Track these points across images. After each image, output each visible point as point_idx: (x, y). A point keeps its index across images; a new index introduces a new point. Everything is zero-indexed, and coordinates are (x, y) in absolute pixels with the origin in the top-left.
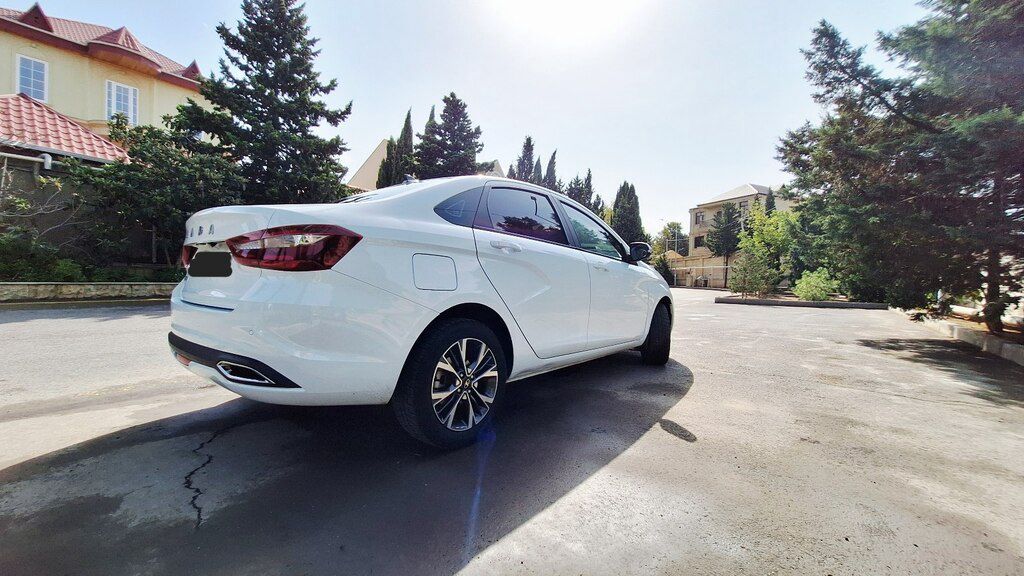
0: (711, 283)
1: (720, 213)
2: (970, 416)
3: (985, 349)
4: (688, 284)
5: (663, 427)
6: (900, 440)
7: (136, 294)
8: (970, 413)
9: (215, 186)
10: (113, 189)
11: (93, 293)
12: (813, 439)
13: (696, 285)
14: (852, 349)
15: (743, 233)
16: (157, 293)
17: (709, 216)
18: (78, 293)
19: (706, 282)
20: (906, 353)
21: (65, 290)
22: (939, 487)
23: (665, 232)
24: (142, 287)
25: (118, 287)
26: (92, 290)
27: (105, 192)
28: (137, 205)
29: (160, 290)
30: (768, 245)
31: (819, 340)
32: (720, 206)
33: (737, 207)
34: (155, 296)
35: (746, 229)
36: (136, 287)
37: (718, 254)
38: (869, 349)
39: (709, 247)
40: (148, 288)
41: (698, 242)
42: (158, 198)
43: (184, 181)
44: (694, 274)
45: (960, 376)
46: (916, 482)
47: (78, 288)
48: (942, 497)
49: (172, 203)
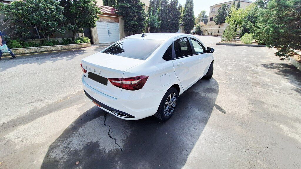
0: (213, 34)
1: (220, 8)
2: (293, 99)
3: (298, 68)
4: (206, 34)
5: (216, 108)
6: (276, 110)
7: (40, 51)
8: (294, 98)
9: (53, 11)
10: (19, 14)
11: (27, 51)
12: (255, 111)
13: (208, 35)
14: (260, 69)
15: (227, 17)
16: (46, 50)
17: (217, 9)
18: (22, 52)
19: (212, 33)
20: (276, 70)
21: (18, 51)
22: (287, 128)
23: (200, 15)
24: (41, 48)
25: (34, 49)
26: (26, 50)
27: (17, 16)
28: (29, 19)
29: (47, 49)
30: (235, 21)
31: (250, 64)
32: (220, 5)
33: (227, 6)
34: (46, 51)
35: (229, 15)
36: (39, 49)
37: (217, 24)
38: (265, 68)
39: (215, 21)
40: (43, 48)
41: (211, 19)
42: (35, 17)
43: (42, 10)
44: (208, 31)
45: (291, 82)
46: (281, 126)
47: (22, 50)
48: (288, 131)
49: (41, 18)
